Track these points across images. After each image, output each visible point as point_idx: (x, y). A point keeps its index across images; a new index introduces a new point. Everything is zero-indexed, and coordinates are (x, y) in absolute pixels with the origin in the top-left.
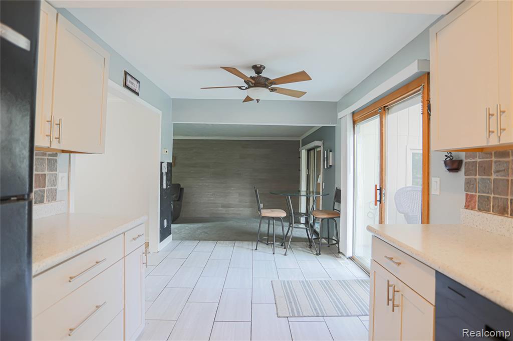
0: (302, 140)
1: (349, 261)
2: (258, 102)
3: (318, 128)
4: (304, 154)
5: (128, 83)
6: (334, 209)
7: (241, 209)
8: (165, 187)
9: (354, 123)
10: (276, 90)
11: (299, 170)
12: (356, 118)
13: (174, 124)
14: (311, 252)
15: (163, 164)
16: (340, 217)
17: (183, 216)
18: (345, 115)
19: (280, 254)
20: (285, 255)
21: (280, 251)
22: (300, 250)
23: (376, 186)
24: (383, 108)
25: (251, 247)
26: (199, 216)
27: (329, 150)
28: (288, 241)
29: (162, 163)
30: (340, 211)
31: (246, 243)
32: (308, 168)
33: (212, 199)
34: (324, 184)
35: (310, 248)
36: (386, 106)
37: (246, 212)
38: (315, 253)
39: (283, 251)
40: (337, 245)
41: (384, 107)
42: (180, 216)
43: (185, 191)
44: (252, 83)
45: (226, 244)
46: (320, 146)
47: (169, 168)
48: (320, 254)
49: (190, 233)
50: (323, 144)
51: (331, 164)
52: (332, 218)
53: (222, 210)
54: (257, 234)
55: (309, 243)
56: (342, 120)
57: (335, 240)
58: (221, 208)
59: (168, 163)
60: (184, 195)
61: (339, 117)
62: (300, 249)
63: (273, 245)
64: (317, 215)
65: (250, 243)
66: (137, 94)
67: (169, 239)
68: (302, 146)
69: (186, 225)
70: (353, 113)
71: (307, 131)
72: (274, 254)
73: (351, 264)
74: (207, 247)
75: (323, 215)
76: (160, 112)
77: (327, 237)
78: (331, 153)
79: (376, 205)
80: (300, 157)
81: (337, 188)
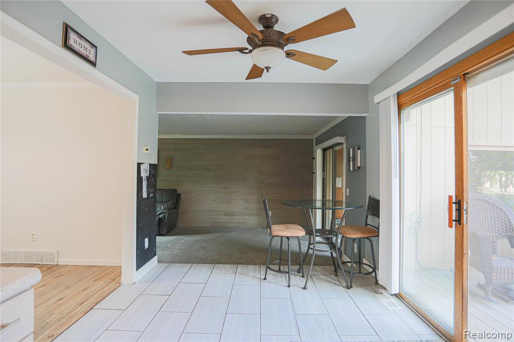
0: (316, 139)
1: (395, 301)
2: (268, 71)
3: (343, 119)
4: (319, 154)
5: (71, 42)
6: (367, 224)
7: (246, 217)
8: (145, 195)
9: (400, 107)
10: (294, 55)
11: (313, 173)
12: (403, 100)
13: (159, 114)
14: (338, 283)
15: (142, 166)
16: (378, 236)
17: (181, 226)
18: (387, 96)
19: (297, 286)
20: (305, 288)
21: (297, 281)
22: (323, 280)
23: (450, 197)
24: (462, 77)
25: (258, 275)
26: (198, 225)
27: (356, 148)
28: (309, 265)
29: (139, 165)
30: (378, 229)
31: (251, 267)
32: (323, 171)
33: (214, 206)
34: (348, 190)
35: (336, 275)
36: (467, 74)
37: (252, 220)
38: (345, 284)
39: (301, 281)
40: (373, 274)
41: (464, 74)
42: (177, 225)
43: (182, 197)
44: (259, 40)
45: (226, 270)
46: (342, 143)
47: (153, 172)
48: (351, 287)
49: (185, 249)
50: (347, 140)
51: (359, 165)
52: (368, 238)
53: (224, 219)
54: (268, 250)
55: (333, 268)
56: (380, 104)
57: (371, 267)
58: (223, 217)
59: (150, 165)
60: (181, 202)
61: (376, 101)
62: (323, 277)
63: (287, 275)
64: (348, 234)
65: (257, 267)
66: (94, 64)
67: (153, 262)
68: (316, 145)
69: (182, 237)
70: (399, 95)
71: (331, 122)
72: (289, 286)
73: (399, 306)
74: (200, 273)
75: (354, 234)
76: (137, 97)
77: (358, 261)
78: (359, 151)
79: (450, 226)
80: (314, 158)
81: (370, 196)
